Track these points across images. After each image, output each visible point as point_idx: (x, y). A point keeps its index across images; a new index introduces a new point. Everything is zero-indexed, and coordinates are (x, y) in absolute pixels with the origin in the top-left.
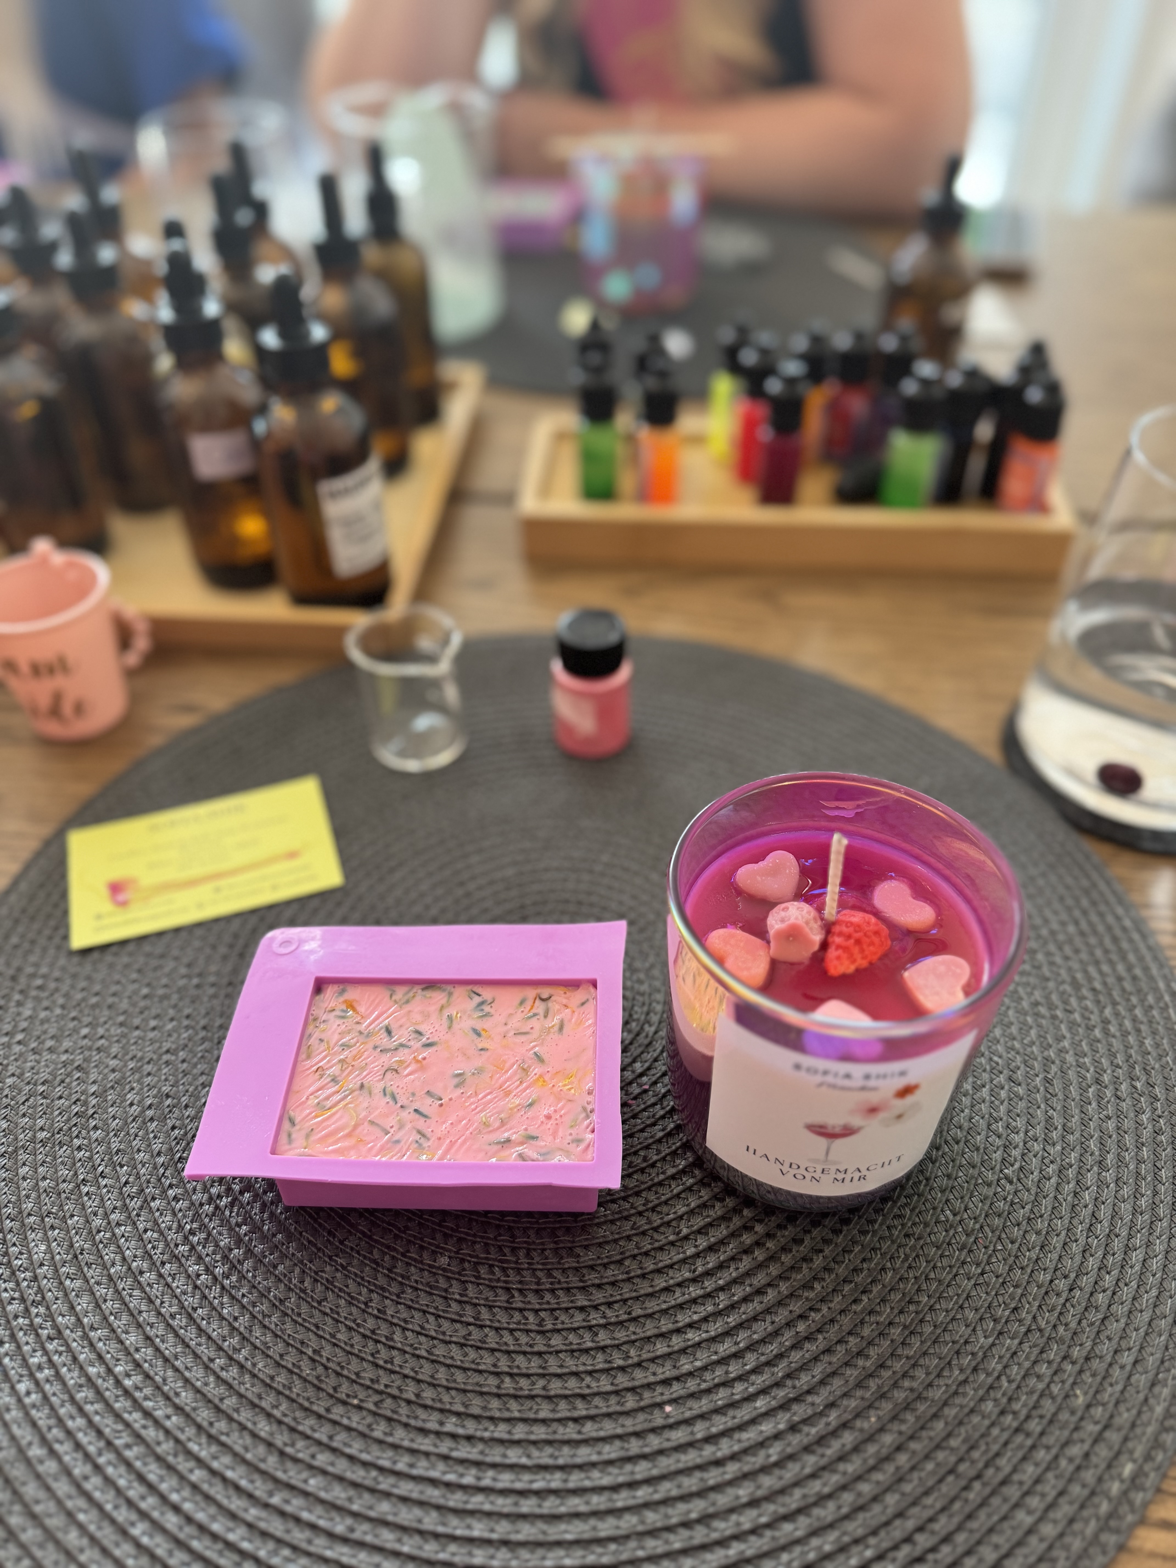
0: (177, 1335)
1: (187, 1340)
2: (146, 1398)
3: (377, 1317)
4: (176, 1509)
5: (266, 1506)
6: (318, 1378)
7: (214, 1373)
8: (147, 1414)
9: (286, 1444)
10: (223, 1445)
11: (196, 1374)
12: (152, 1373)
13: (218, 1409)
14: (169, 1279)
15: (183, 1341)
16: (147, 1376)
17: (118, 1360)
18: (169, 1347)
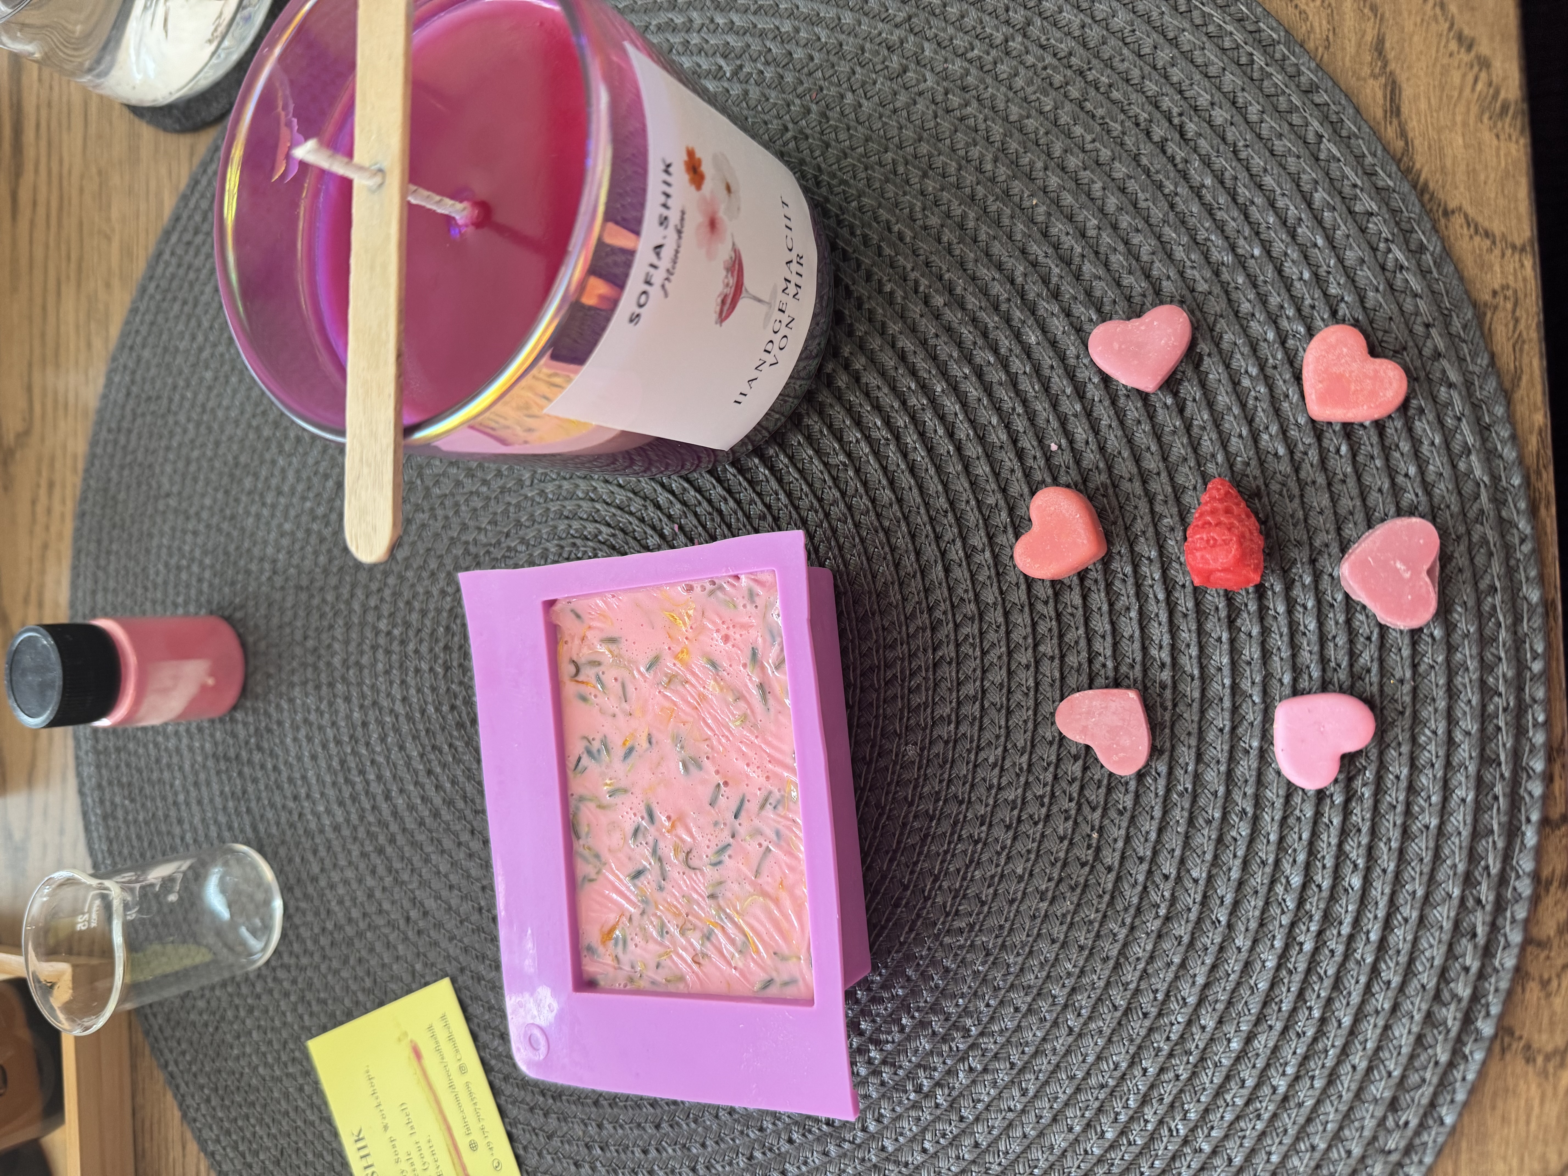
0: (1047, 1083)
1: (1051, 1068)
2: (1126, 1107)
3: (990, 825)
4: (1249, 1039)
5: (1230, 926)
6: (1073, 889)
7: (1085, 1024)
8: (1145, 1101)
9: (1157, 916)
10: (1167, 995)
11: (1091, 1047)
12: (1097, 1104)
13: (1128, 1011)
14: (980, 1106)
15: (1053, 1072)
16: (1100, 1110)
17: (1086, 1152)
18: (1062, 1090)
